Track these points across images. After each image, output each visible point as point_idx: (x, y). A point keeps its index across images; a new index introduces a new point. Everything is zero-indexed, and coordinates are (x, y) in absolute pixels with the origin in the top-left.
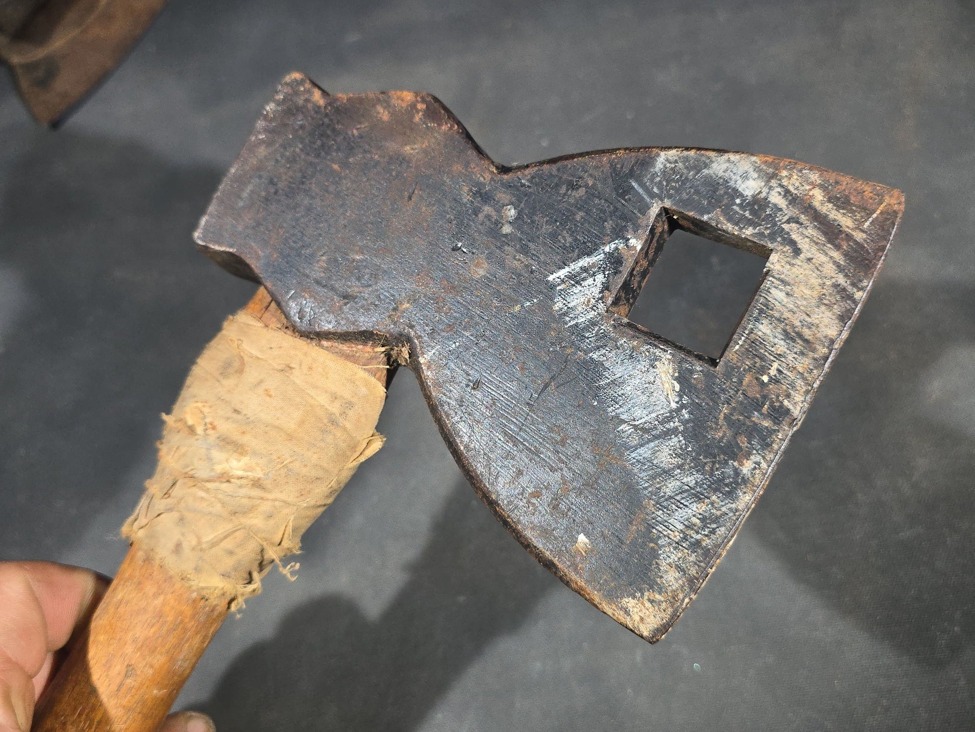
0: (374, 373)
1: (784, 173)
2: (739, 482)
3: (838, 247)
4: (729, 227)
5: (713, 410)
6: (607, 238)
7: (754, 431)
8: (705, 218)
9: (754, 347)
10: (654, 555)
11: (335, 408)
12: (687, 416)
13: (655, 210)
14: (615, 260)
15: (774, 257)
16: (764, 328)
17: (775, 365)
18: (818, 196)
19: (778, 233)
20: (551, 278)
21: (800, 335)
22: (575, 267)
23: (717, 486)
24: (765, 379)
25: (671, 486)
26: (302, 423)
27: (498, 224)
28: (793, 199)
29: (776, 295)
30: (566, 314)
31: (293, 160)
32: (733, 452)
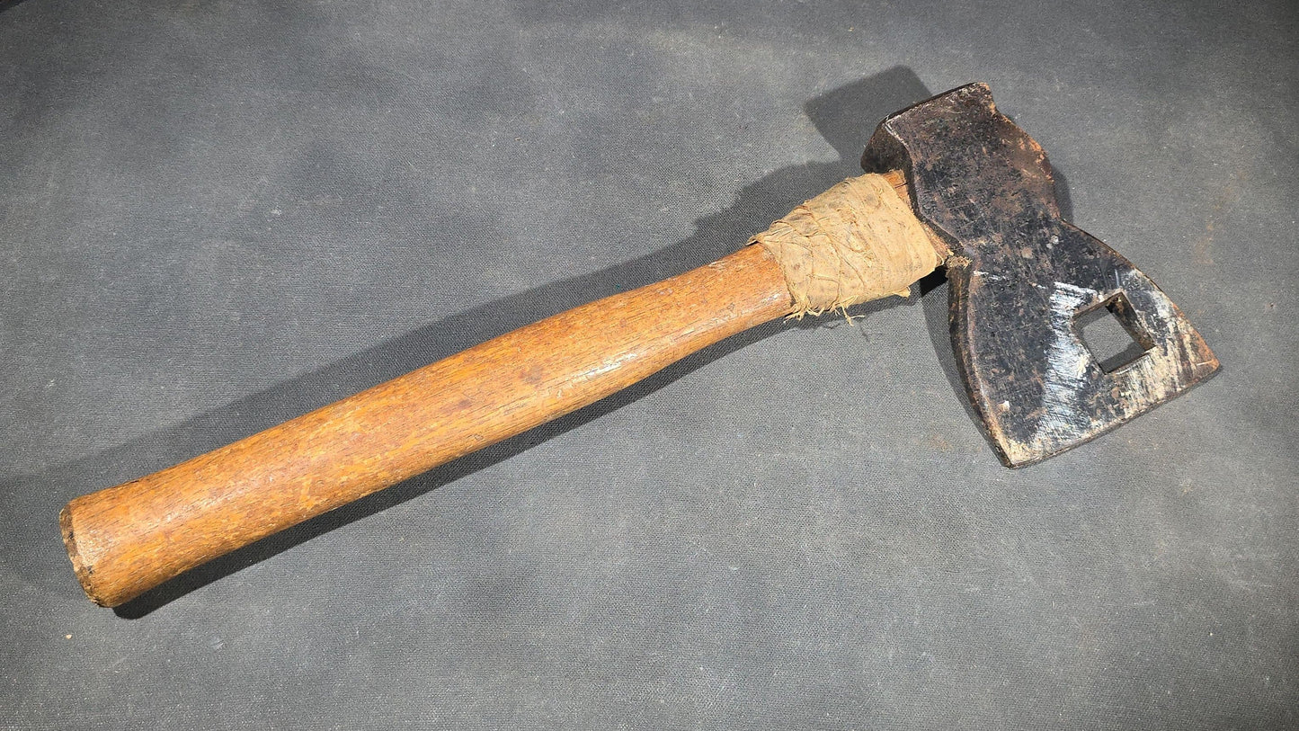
0: (938, 259)
1: (1180, 319)
2: (1087, 427)
3: (1183, 365)
4: (1144, 324)
5: (1094, 392)
6: (1091, 287)
7: (1105, 411)
8: (1137, 311)
9: (1125, 379)
10: (1034, 431)
11: (915, 262)
12: (1082, 386)
13: (1118, 291)
14: (1089, 298)
15: (1155, 349)
16: (1134, 374)
17: (1130, 392)
18: (1187, 339)
19: (1162, 340)
20: (1056, 283)
21: (1147, 387)
22: (1070, 287)
23: (1078, 422)
24: (1122, 394)
25: (1058, 409)
26: (898, 256)
27: (1047, 241)
28: (1177, 332)
29: (1147, 365)
30: (1054, 304)
31: (963, 128)
32: (1092, 413)
